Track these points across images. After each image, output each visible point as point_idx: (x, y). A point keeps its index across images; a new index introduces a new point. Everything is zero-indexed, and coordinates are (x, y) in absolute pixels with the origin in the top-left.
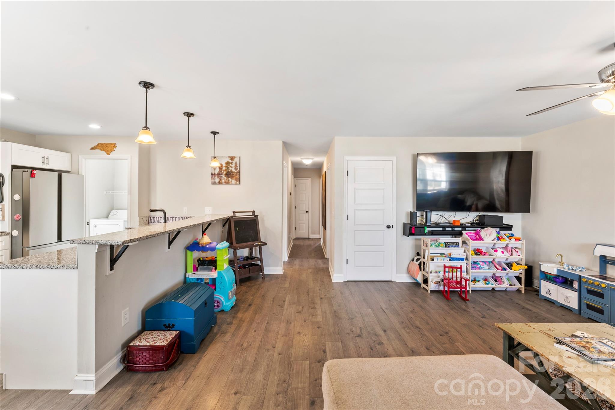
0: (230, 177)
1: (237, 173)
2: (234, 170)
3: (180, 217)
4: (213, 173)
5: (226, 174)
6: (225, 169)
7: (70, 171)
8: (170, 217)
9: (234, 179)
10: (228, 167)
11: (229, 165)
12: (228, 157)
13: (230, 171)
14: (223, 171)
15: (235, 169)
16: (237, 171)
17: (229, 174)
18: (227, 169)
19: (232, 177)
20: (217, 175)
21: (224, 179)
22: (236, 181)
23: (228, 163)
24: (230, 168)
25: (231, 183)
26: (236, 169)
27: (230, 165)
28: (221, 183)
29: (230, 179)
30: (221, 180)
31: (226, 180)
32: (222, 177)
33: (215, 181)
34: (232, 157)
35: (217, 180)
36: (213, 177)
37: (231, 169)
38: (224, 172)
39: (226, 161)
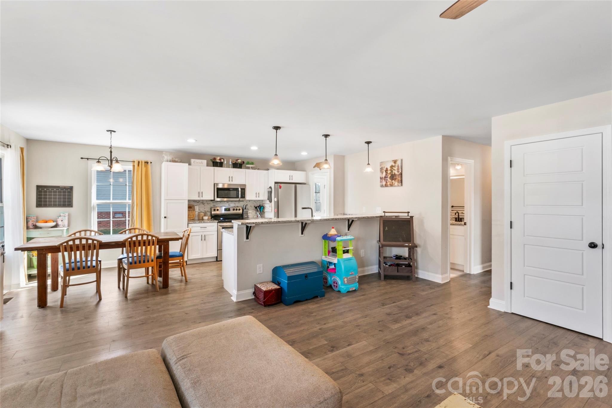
0: (393, 180)
1: (399, 175)
2: (396, 173)
4: (381, 177)
5: (390, 177)
6: (390, 173)
7: (306, 183)
9: (396, 181)
10: (392, 170)
11: (393, 168)
12: (392, 161)
13: (393, 174)
14: (388, 175)
16: (399, 173)
17: (393, 177)
18: (392, 172)
19: (395, 179)
20: (384, 179)
21: (389, 182)
22: (399, 182)
23: (392, 167)
24: (394, 171)
26: (398, 172)
28: (387, 185)
29: (393, 181)
30: (387, 182)
31: (391, 182)
32: (387, 180)
33: (382, 184)
34: (395, 160)
35: (384, 183)
36: (381, 180)
37: (394, 172)
39: (390, 165)
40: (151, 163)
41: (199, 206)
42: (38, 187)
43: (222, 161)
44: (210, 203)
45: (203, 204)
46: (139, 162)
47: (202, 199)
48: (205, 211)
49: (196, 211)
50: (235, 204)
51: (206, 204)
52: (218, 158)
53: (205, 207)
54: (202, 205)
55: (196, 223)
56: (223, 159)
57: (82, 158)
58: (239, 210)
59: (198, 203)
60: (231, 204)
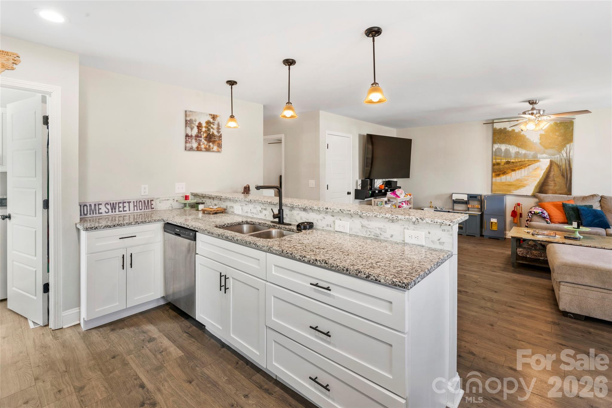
0: (211, 142)
1: (219, 137)
2: (215, 133)
3: (137, 201)
4: (189, 135)
5: (206, 137)
6: (206, 131)
8: (117, 202)
9: (215, 145)
10: (209, 127)
11: (210, 126)
12: (209, 114)
13: (211, 133)
14: (202, 133)
15: (217, 131)
16: (219, 134)
17: (210, 138)
18: (208, 130)
19: (213, 142)
20: (195, 138)
21: (204, 144)
22: (219, 147)
23: (208, 123)
24: (212, 130)
25: (212, 150)
27: (212, 125)
28: (199, 149)
29: (211, 144)
30: (199, 144)
31: (207, 145)
32: (201, 140)
33: (192, 147)
34: (214, 115)
35: (195, 145)
37: (213, 132)
38: (203, 135)
39: (206, 120)
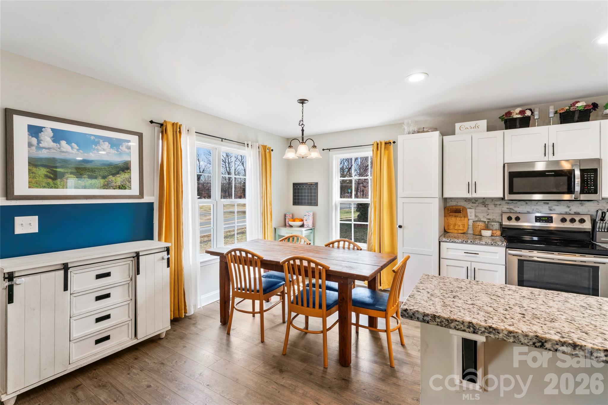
40: (394, 142)
41: (475, 209)
42: (295, 185)
43: (528, 113)
44: (500, 205)
45: (485, 206)
46: (378, 144)
47: (475, 195)
48: (489, 219)
49: (469, 218)
50: (568, 207)
51: (491, 206)
52: (518, 110)
53: (489, 211)
54: (482, 208)
55: (455, 242)
56: (531, 110)
57: (323, 150)
58: (582, 221)
59: (473, 203)
60: (554, 207)
